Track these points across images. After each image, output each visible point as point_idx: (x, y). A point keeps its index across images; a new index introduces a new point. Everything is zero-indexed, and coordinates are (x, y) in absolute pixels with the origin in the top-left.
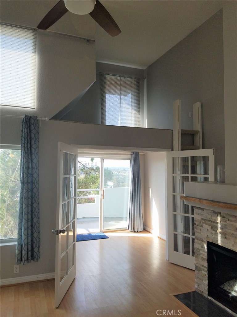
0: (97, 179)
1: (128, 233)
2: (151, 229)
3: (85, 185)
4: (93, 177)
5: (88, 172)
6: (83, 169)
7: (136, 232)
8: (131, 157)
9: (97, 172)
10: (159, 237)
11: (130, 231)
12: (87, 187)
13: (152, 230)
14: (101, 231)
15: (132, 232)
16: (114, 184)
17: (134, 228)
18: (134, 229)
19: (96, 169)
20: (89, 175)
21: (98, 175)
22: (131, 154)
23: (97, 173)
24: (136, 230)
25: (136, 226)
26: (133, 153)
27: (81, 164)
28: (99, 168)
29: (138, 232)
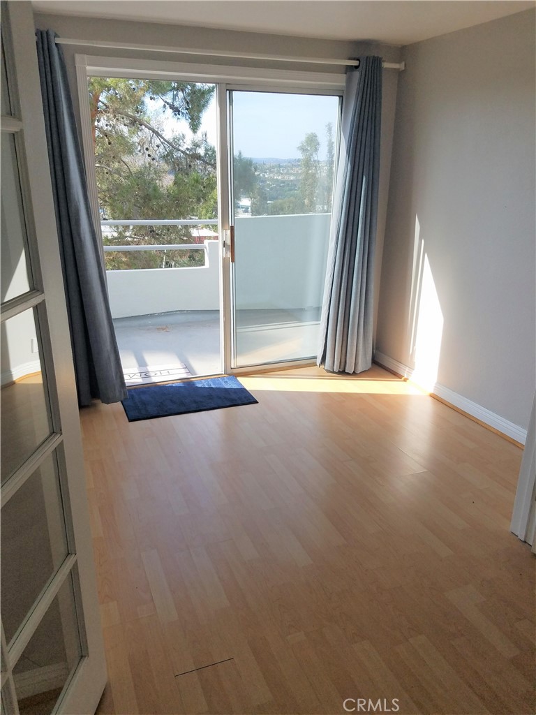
0: (212, 186)
1: (321, 377)
2: (402, 366)
3: (178, 205)
4: (197, 181)
5: (184, 163)
6: (168, 155)
7: (348, 374)
8: (349, 81)
9: (209, 164)
10: (433, 396)
11: (328, 371)
12: (182, 210)
13: (407, 369)
14: (229, 371)
15: (334, 372)
16: (253, 204)
17: (343, 361)
18: (343, 363)
19: (206, 154)
20: (187, 174)
21: (211, 175)
22: (350, 69)
23: (210, 168)
24: (350, 369)
25: (351, 354)
26: (355, 63)
27: (162, 140)
28: (214, 152)
29: (354, 374)
